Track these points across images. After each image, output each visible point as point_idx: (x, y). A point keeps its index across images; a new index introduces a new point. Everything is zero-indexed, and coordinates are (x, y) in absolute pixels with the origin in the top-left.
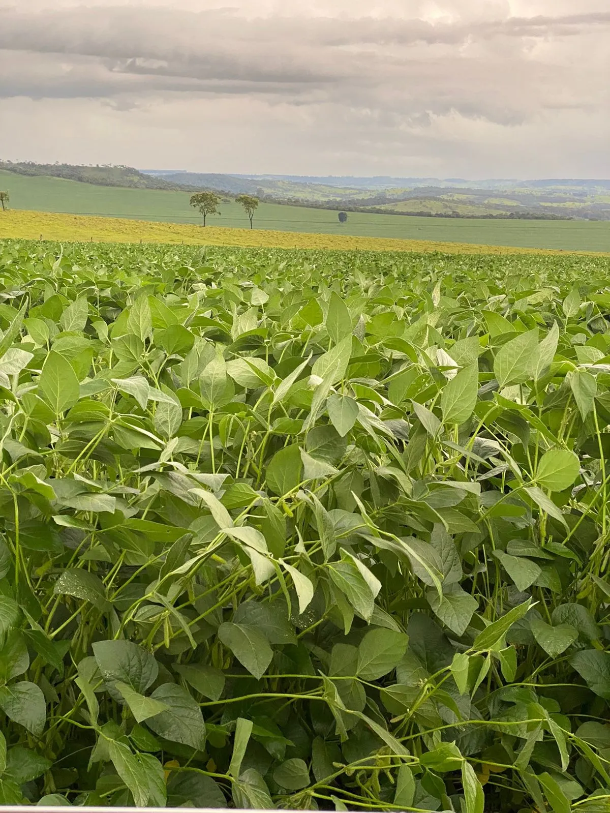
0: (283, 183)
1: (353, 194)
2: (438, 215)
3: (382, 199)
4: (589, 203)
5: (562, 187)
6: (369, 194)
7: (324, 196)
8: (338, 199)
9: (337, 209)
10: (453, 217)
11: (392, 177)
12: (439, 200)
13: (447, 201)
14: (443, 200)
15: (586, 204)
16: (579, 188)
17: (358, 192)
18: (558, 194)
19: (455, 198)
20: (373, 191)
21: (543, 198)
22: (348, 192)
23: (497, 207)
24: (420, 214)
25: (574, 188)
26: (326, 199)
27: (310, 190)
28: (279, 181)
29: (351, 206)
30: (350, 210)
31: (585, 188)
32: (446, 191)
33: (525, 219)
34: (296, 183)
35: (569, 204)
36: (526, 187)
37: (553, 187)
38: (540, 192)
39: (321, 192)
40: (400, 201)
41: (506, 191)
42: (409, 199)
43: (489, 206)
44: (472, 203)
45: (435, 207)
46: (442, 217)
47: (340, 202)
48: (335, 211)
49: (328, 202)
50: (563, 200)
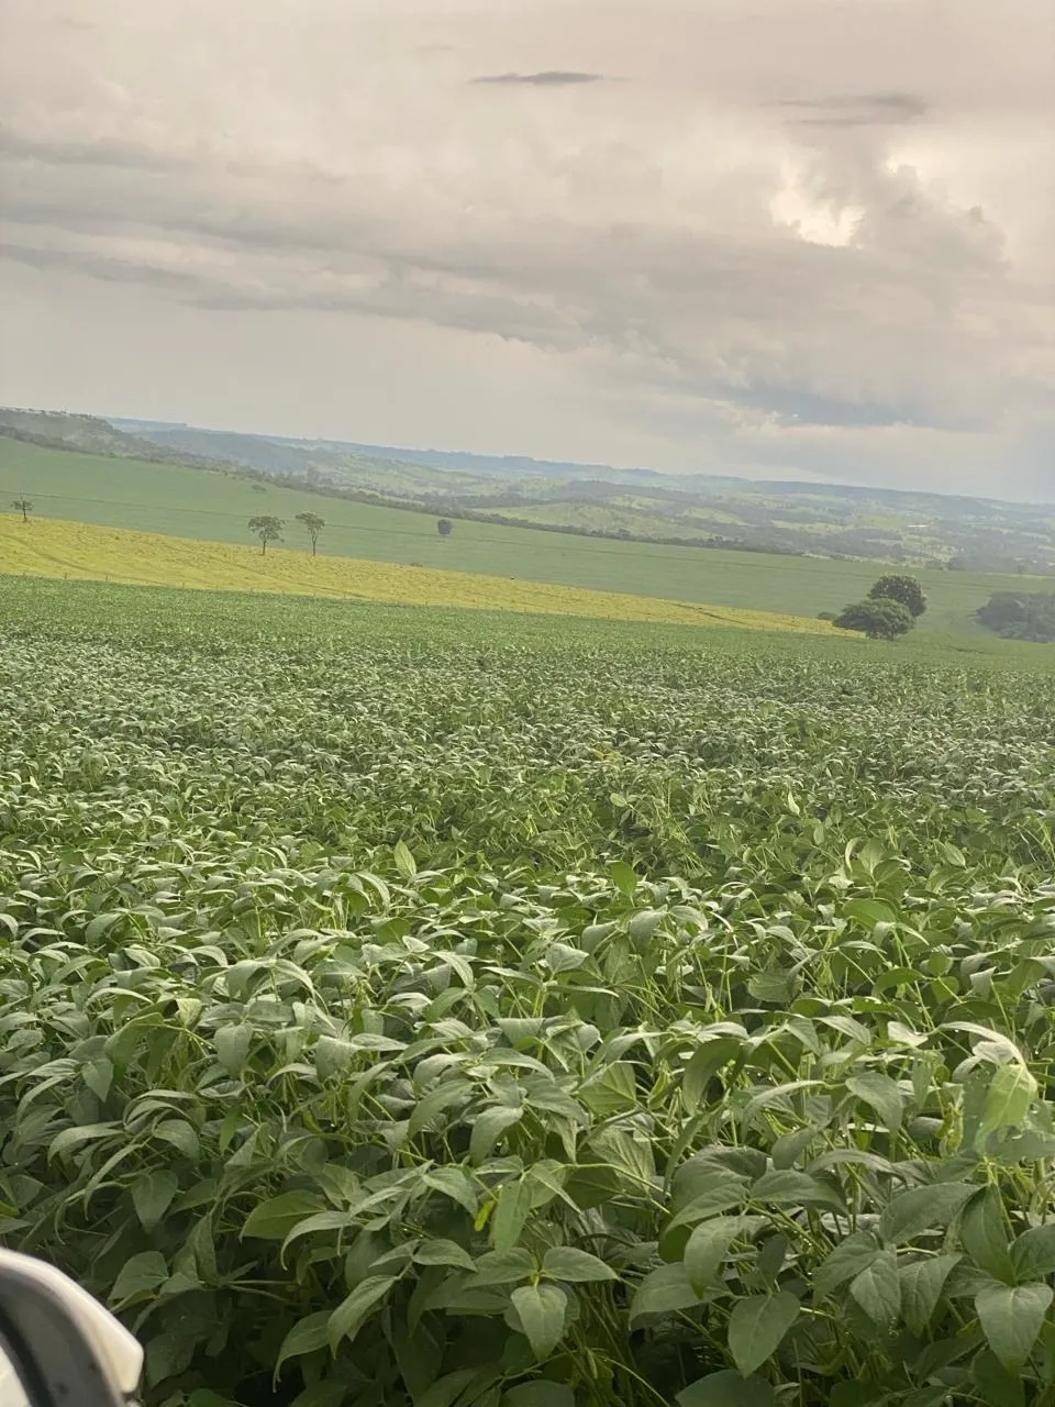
0: (352, 457)
1: (468, 484)
2: (594, 534)
3: (512, 500)
4: (851, 527)
5: (812, 497)
6: (494, 485)
7: (418, 484)
8: (442, 492)
9: (436, 513)
10: (618, 538)
11: (536, 459)
12: (604, 506)
13: (618, 508)
14: (613, 506)
15: (847, 528)
16: (842, 500)
17: (475, 480)
18: (804, 508)
19: (634, 505)
20: (502, 481)
21: (778, 514)
22: (458, 480)
23: (699, 524)
24: (569, 530)
25: (830, 499)
26: (421, 491)
27: (396, 473)
28: (345, 455)
29: (462, 508)
30: (457, 516)
31: (852, 502)
32: (620, 490)
33: (729, 549)
34: (373, 460)
35: (819, 526)
36: (756, 492)
37: (799, 495)
38: (776, 501)
39: (414, 477)
40: (541, 503)
41: (720, 497)
42: (558, 501)
43: (685, 522)
44: (659, 514)
45: (597, 518)
46: (601, 537)
47: (443, 499)
48: (432, 516)
49: (425, 497)
50: (811, 519)
